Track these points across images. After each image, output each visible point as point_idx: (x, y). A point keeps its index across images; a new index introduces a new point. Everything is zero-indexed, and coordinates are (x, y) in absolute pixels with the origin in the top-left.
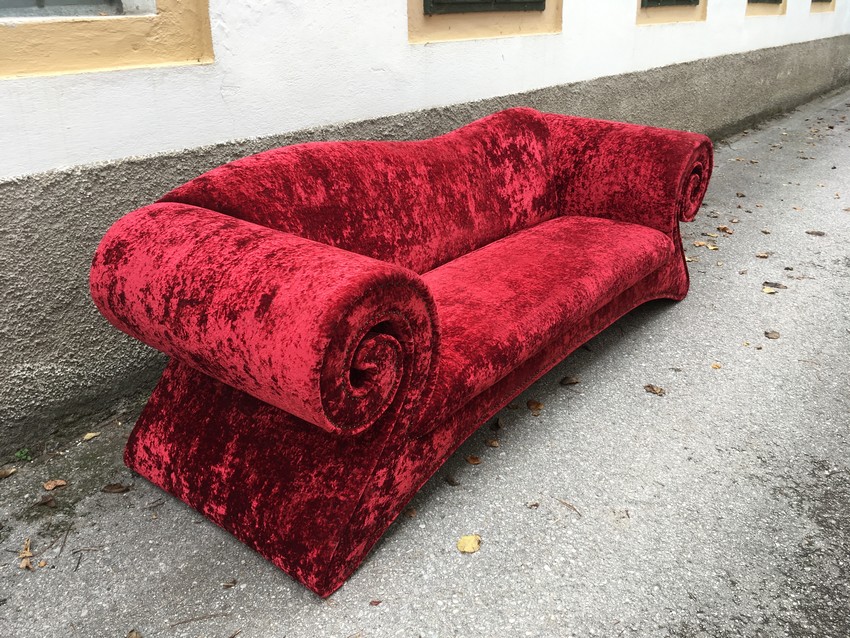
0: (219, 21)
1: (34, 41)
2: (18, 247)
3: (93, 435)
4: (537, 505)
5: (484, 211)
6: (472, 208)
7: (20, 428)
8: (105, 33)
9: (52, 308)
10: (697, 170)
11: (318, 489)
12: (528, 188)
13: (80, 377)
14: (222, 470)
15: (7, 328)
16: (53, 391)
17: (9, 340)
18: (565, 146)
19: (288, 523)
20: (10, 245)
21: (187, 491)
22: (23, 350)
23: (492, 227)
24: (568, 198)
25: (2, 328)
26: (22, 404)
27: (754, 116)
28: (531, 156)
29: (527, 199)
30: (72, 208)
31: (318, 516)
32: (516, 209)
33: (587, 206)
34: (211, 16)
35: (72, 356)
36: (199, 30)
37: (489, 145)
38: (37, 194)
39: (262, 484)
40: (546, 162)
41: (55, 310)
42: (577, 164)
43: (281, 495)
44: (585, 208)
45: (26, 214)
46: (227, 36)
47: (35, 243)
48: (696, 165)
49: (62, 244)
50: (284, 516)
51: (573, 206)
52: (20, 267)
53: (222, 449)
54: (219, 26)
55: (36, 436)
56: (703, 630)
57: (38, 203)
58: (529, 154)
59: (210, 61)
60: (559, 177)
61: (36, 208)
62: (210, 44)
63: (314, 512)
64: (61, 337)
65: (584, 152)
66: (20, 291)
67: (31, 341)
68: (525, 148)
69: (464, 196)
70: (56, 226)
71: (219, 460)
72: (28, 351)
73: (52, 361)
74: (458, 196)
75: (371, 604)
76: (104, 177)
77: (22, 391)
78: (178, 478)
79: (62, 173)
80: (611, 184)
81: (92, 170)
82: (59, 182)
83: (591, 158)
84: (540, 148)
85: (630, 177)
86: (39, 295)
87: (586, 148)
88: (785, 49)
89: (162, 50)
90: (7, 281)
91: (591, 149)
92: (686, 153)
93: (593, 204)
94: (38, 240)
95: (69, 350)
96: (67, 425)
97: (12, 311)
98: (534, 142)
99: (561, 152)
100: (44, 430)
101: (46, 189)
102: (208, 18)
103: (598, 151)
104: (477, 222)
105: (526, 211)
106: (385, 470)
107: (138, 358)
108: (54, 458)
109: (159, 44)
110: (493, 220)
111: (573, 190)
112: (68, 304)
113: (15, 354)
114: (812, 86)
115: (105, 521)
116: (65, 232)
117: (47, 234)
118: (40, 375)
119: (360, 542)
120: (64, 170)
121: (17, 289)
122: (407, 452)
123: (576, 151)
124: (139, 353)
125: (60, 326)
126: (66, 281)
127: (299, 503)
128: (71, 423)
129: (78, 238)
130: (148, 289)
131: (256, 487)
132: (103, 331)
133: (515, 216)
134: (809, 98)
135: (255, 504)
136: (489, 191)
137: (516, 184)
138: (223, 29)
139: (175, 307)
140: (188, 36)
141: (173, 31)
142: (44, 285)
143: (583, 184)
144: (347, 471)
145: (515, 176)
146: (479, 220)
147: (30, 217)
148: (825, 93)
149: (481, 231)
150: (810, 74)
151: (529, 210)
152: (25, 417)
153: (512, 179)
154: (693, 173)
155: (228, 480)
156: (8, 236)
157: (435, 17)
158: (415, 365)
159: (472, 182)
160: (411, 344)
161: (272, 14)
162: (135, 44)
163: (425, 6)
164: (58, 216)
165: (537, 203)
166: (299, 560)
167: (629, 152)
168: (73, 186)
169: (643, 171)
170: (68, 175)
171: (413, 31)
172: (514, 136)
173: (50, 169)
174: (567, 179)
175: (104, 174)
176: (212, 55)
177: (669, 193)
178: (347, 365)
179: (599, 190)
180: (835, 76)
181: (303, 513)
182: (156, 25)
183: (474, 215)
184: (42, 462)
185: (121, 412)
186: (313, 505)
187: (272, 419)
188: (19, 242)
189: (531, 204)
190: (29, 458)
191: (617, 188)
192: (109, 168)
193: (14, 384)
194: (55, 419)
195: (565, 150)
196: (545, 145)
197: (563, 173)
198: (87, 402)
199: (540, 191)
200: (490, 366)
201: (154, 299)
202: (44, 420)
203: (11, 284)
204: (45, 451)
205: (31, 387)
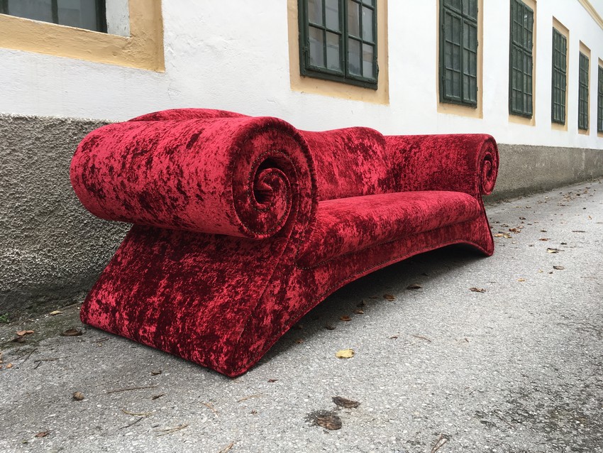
0: (169, 48)
1: (50, 36)
2: (22, 163)
3: (58, 312)
4: (396, 338)
5: (345, 177)
6: (337, 174)
7: (5, 299)
8: (96, 41)
9: (40, 211)
10: (488, 158)
11: (228, 295)
12: (374, 171)
13: (53, 268)
14: (156, 299)
15: (6, 219)
16: (32, 275)
17: (7, 228)
18: (397, 149)
19: (204, 322)
20: (17, 160)
21: (126, 323)
22: (15, 238)
23: (351, 189)
24: (402, 182)
25: (2, 218)
26: (8, 280)
27: (524, 188)
28: (375, 153)
29: (375, 178)
30: (63, 144)
31: (228, 313)
32: (367, 183)
33: (416, 185)
34: (165, 44)
35: (49, 251)
36: (156, 53)
37: (346, 140)
38: (40, 130)
39: (185, 300)
40: (385, 158)
41: (41, 214)
42: (406, 159)
43: (200, 305)
44: (414, 187)
45: (30, 142)
46: (174, 58)
47: (34, 163)
48: (487, 153)
49: (52, 167)
50: (202, 319)
51: (406, 187)
52: (22, 177)
53: (156, 286)
54: (169, 51)
55: (15, 307)
56: (536, 390)
57: (40, 136)
58: (373, 151)
59: (163, 71)
60: (394, 169)
61: (38, 139)
62: (163, 61)
63: (224, 311)
64: (43, 235)
65: (410, 151)
66: (19, 194)
67: (22, 233)
68: (370, 147)
69: (330, 164)
70: (50, 154)
71: (154, 293)
72: (18, 240)
73: (35, 251)
74: (327, 164)
75: (269, 381)
76: (86, 128)
77: (10, 269)
78: (121, 315)
79: (58, 119)
80: (431, 167)
81: (78, 122)
82: (56, 125)
83: (415, 153)
84: (381, 149)
85: (443, 161)
86: (32, 200)
87: (411, 148)
88: (539, 149)
89: (130, 58)
90: (11, 185)
91: (415, 148)
92: (479, 142)
93: (420, 183)
94: (37, 161)
95: (48, 246)
96: (40, 304)
97: (12, 208)
98: (376, 145)
99: (395, 153)
100: (22, 304)
101: (46, 128)
102: (162, 45)
103: (420, 149)
104: (340, 183)
105: (373, 186)
106: (279, 282)
107: (97, 263)
108: (27, 322)
109: (130, 55)
110: (351, 185)
111: (405, 176)
112: (52, 212)
113: (9, 240)
114: (561, 177)
115: (62, 348)
116: (55, 160)
117: (43, 158)
118: (25, 260)
119: (259, 337)
120: (60, 118)
121: (17, 192)
122: (295, 275)
123: (405, 151)
124: (98, 260)
125: (44, 227)
126: (52, 195)
127: (213, 308)
128: (42, 302)
129: (64, 166)
130: (112, 156)
131: (181, 303)
132: (73, 238)
133: (366, 187)
134: (561, 185)
135: (179, 316)
136: (348, 166)
137: (366, 167)
138: (171, 53)
139: (130, 160)
140: (149, 55)
141: (140, 50)
142: (37, 193)
143: (412, 171)
144: (251, 280)
145: (365, 162)
146: (341, 181)
147: (33, 144)
148: (570, 184)
149: (343, 189)
150: (558, 168)
151: (376, 186)
152: (9, 291)
153: (362, 164)
154: (485, 159)
155: (159, 305)
156: (17, 154)
157: (307, 79)
158: (300, 205)
159: (336, 157)
160: (297, 185)
161: (203, 52)
162: (115, 52)
163: (300, 70)
164: (52, 148)
165: (381, 182)
166: (212, 347)
167: (441, 146)
168: (65, 130)
169: (451, 156)
170: (63, 122)
171: (292, 83)
172: (363, 139)
173: (51, 115)
174: (400, 169)
175: (87, 126)
176: (164, 68)
177: (471, 167)
178: (251, 178)
179: (423, 172)
180: (576, 174)
181: (217, 313)
182: (129, 43)
183: (337, 177)
184: (18, 324)
185: (81, 302)
186: (223, 307)
187: (195, 260)
188: (23, 159)
189: (377, 182)
190: (8, 321)
191: (436, 169)
192: (90, 123)
193: (5, 262)
194: (32, 297)
195: (398, 151)
196: (384, 148)
197: (397, 165)
198: (56, 289)
199: (383, 176)
200: (355, 229)
201: (115, 160)
202: (23, 297)
203: (13, 188)
204: (21, 318)
205: (17, 268)
